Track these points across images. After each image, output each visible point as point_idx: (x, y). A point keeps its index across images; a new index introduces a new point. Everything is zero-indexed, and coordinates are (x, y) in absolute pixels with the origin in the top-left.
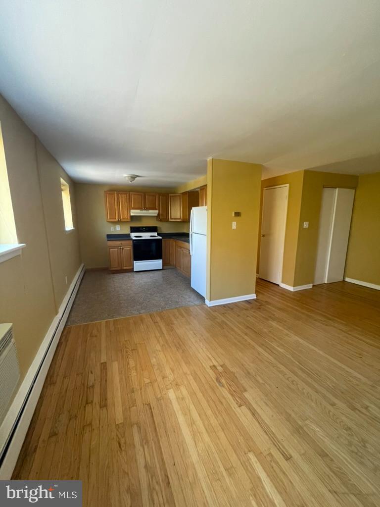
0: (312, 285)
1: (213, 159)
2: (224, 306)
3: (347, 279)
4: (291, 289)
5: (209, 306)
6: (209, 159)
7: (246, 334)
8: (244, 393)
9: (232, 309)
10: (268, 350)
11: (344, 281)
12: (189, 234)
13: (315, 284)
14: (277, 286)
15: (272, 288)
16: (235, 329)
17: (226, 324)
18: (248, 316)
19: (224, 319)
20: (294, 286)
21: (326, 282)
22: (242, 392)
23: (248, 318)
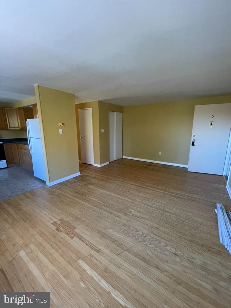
0: (109, 162)
1: (38, 85)
2: (60, 184)
3: (124, 157)
4: (99, 166)
5: (49, 186)
6: (36, 85)
7: (75, 197)
8: (74, 230)
9: (65, 184)
10: (87, 201)
11: (123, 158)
12: (27, 139)
13: (111, 161)
14: (92, 166)
15: (89, 167)
16: (68, 195)
17: (62, 194)
18: (75, 186)
19: (60, 192)
20: (101, 164)
21: (115, 160)
22: (73, 230)
23: (76, 187)
